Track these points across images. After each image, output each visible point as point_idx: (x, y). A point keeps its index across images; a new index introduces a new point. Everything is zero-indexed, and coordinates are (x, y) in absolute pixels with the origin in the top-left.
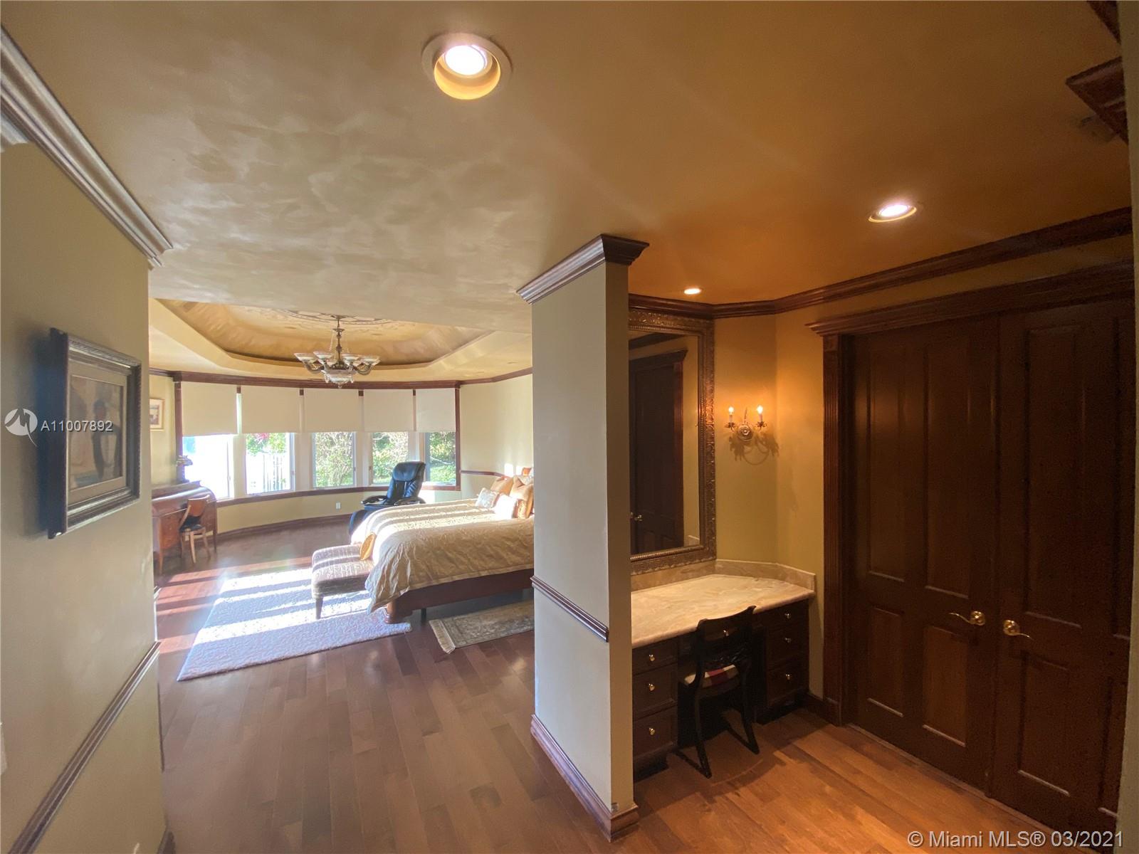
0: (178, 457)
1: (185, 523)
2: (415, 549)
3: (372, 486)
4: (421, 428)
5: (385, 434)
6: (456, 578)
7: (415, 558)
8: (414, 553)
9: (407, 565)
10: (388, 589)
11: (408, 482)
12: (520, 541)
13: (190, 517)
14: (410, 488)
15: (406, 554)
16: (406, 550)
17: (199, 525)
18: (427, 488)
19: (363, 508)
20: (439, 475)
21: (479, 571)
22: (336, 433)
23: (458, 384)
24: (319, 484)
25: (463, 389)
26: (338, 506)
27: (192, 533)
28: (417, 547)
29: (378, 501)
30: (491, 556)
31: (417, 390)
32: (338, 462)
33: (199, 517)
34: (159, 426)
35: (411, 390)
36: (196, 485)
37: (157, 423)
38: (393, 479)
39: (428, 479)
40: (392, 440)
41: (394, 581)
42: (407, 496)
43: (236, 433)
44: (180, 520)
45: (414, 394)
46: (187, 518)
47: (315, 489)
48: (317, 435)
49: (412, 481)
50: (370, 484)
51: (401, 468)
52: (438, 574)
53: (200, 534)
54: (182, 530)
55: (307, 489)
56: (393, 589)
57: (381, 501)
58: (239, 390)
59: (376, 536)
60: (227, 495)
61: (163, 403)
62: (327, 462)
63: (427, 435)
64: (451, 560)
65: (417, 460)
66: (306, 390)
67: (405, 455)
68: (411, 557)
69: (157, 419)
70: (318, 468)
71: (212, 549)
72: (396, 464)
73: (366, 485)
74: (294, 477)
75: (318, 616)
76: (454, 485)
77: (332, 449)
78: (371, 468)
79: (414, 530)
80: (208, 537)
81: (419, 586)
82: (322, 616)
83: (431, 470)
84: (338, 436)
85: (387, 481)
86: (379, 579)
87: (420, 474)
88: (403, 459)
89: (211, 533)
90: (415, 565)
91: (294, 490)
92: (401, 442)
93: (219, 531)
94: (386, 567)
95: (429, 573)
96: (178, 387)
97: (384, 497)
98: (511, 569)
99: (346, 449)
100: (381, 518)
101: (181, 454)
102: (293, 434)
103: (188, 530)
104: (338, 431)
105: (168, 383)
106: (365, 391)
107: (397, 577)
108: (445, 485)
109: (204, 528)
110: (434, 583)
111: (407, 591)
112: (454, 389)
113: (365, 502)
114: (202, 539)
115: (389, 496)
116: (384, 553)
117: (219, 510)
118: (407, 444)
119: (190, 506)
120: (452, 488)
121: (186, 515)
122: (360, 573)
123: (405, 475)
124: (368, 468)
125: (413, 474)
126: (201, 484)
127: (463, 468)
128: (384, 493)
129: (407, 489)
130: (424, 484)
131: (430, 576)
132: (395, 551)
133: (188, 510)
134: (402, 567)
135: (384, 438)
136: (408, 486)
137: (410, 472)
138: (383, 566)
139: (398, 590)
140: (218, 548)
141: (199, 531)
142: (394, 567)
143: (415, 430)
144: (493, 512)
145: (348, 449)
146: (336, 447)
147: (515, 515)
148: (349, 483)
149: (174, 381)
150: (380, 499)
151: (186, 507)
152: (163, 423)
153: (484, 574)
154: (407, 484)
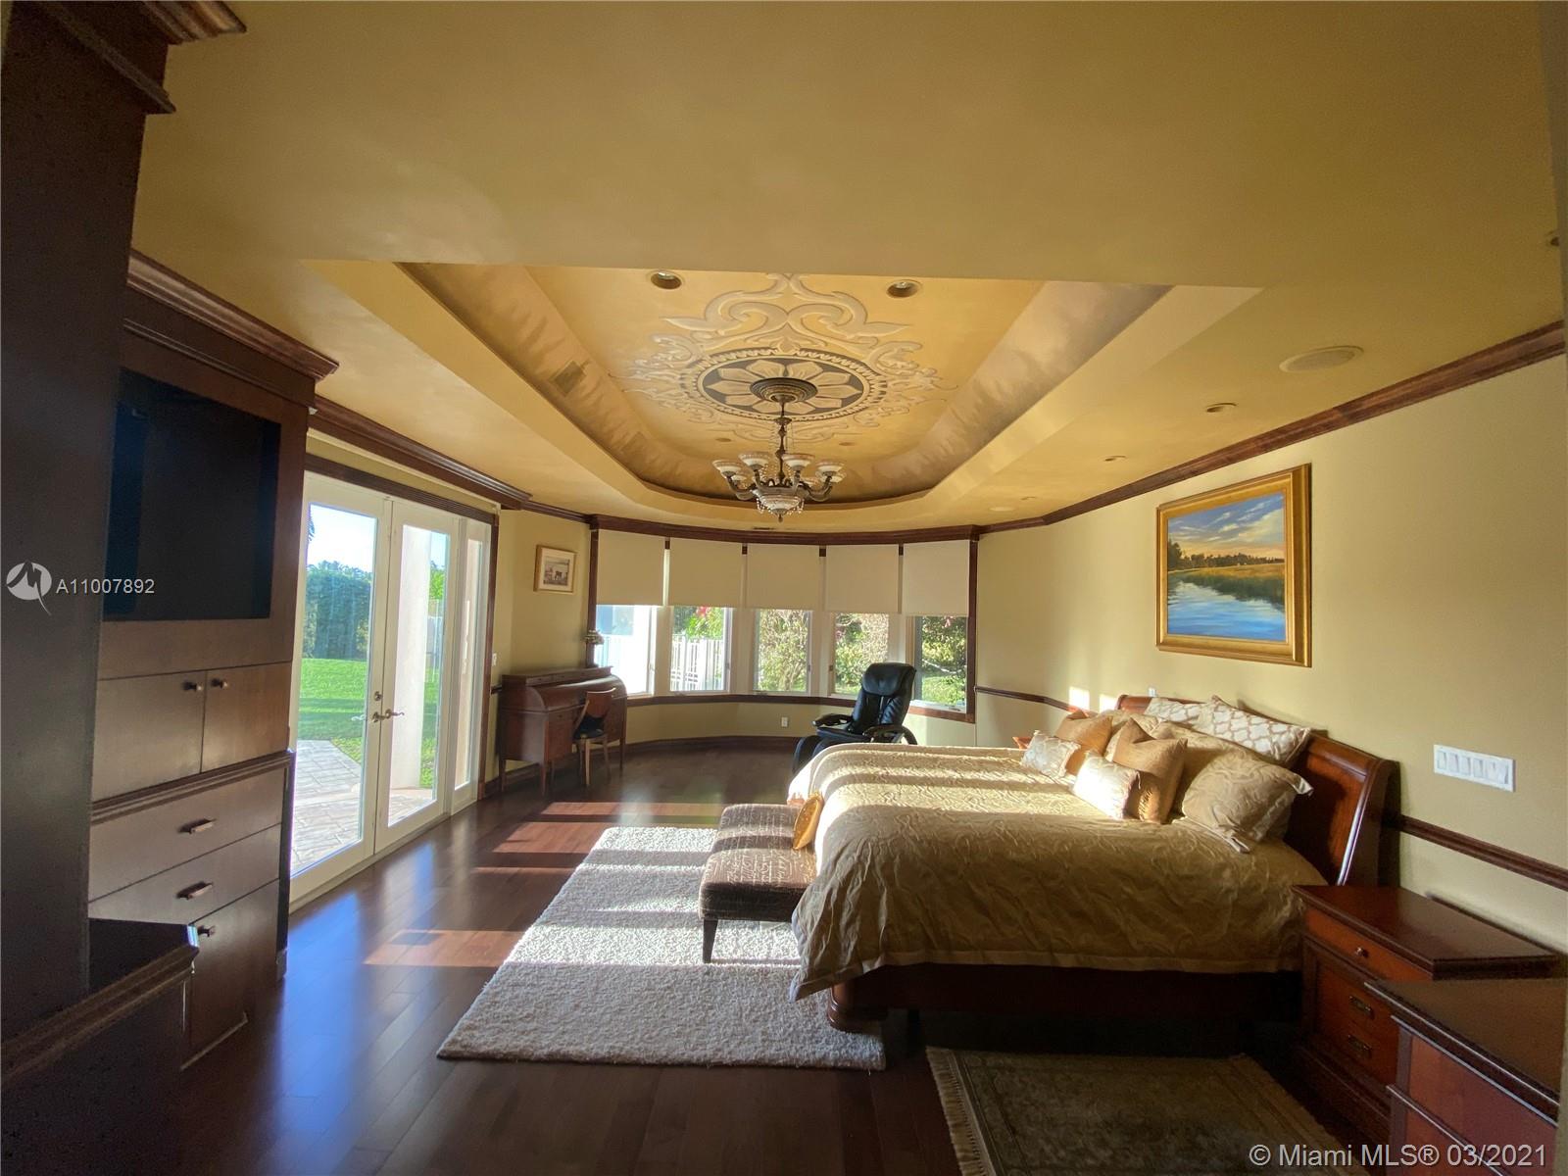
0: (588, 633)
1: (580, 727)
2: (897, 860)
3: (833, 696)
4: (910, 608)
5: (855, 617)
6: (997, 958)
7: (898, 884)
8: (895, 870)
9: (880, 897)
10: (835, 948)
11: (886, 697)
12: (1161, 888)
13: (587, 717)
14: (889, 709)
15: (878, 868)
16: (877, 859)
17: (599, 730)
18: (918, 711)
19: (816, 732)
20: (937, 691)
21: (1051, 950)
22: (790, 612)
23: (975, 533)
24: (763, 684)
25: (985, 543)
26: (784, 722)
27: (588, 742)
28: (902, 853)
29: (840, 723)
30: (1081, 915)
31: (906, 546)
32: (790, 655)
33: (601, 719)
34: (568, 588)
35: (897, 546)
36: (605, 672)
37: (566, 584)
38: (863, 689)
39: (919, 696)
40: (866, 628)
41: (850, 930)
42: (884, 722)
43: (662, 605)
44: (577, 719)
45: (901, 552)
46: (585, 717)
47: (755, 694)
48: (763, 614)
49: (893, 696)
50: (829, 694)
51: (876, 672)
52: (951, 937)
53: (601, 743)
54: (576, 737)
55: (745, 692)
56: (846, 950)
57: (843, 726)
58: (667, 546)
59: (823, 804)
60: (645, 690)
61: (575, 557)
62: (775, 654)
63: (918, 621)
64: (981, 908)
65: (902, 661)
66: (751, 546)
67: (884, 652)
68: (890, 879)
69: (566, 578)
70: (762, 662)
71: (614, 766)
72: (868, 666)
73: (824, 694)
74: (729, 672)
75: (707, 957)
76: (964, 710)
77: (783, 636)
78: (831, 668)
79: (896, 807)
80: (609, 748)
81: (905, 958)
82: (714, 955)
83: (924, 680)
84: (791, 617)
85: (852, 691)
86: (819, 916)
87: (907, 686)
88: (880, 657)
89: (617, 743)
90: (896, 902)
91: (728, 692)
92: (879, 631)
93: (628, 741)
94: (835, 892)
95: (930, 932)
96: (595, 537)
97: (849, 719)
98: (1139, 964)
99: (801, 637)
100: (836, 764)
101: (593, 629)
102: (731, 609)
103: (584, 736)
104: (792, 609)
105: (582, 531)
106: (830, 549)
107: (858, 924)
108: (947, 709)
109: (605, 736)
110: (941, 957)
111: (877, 965)
112: (967, 543)
113: (819, 723)
114: (602, 750)
115: (856, 717)
116: (833, 856)
117: (631, 713)
118: (887, 635)
119: (588, 702)
120: (959, 717)
121: (583, 713)
122: (789, 880)
123: (882, 684)
124: (828, 669)
125: (894, 685)
126: (612, 671)
127: (981, 682)
128: (848, 711)
129: (883, 710)
130: (913, 703)
131: (932, 937)
132: (856, 855)
133: (586, 706)
134: (867, 903)
135: (853, 624)
136: (885, 706)
137: (889, 680)
138: (828, 887)
139: (858, 957)
140: (626, 767)
141: (599, 740)
142: (852, 895)
143: (900, 612)
144: (1067, 790)
145: (803, 636)
146: (788, 633)
147: (1131, 811)
148: (801, 690)
149: (591, 529)
150: (842, 721)
151: (584, 703)
152: (573, 586)
153: (1067, 961)
154: (885, 701)
